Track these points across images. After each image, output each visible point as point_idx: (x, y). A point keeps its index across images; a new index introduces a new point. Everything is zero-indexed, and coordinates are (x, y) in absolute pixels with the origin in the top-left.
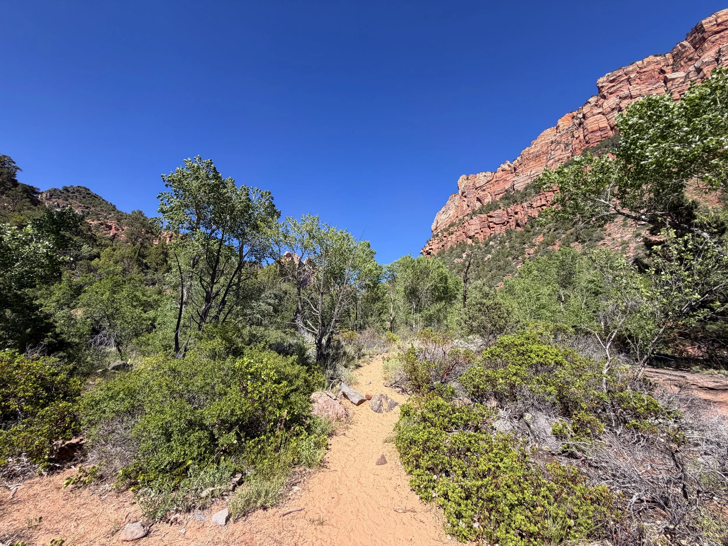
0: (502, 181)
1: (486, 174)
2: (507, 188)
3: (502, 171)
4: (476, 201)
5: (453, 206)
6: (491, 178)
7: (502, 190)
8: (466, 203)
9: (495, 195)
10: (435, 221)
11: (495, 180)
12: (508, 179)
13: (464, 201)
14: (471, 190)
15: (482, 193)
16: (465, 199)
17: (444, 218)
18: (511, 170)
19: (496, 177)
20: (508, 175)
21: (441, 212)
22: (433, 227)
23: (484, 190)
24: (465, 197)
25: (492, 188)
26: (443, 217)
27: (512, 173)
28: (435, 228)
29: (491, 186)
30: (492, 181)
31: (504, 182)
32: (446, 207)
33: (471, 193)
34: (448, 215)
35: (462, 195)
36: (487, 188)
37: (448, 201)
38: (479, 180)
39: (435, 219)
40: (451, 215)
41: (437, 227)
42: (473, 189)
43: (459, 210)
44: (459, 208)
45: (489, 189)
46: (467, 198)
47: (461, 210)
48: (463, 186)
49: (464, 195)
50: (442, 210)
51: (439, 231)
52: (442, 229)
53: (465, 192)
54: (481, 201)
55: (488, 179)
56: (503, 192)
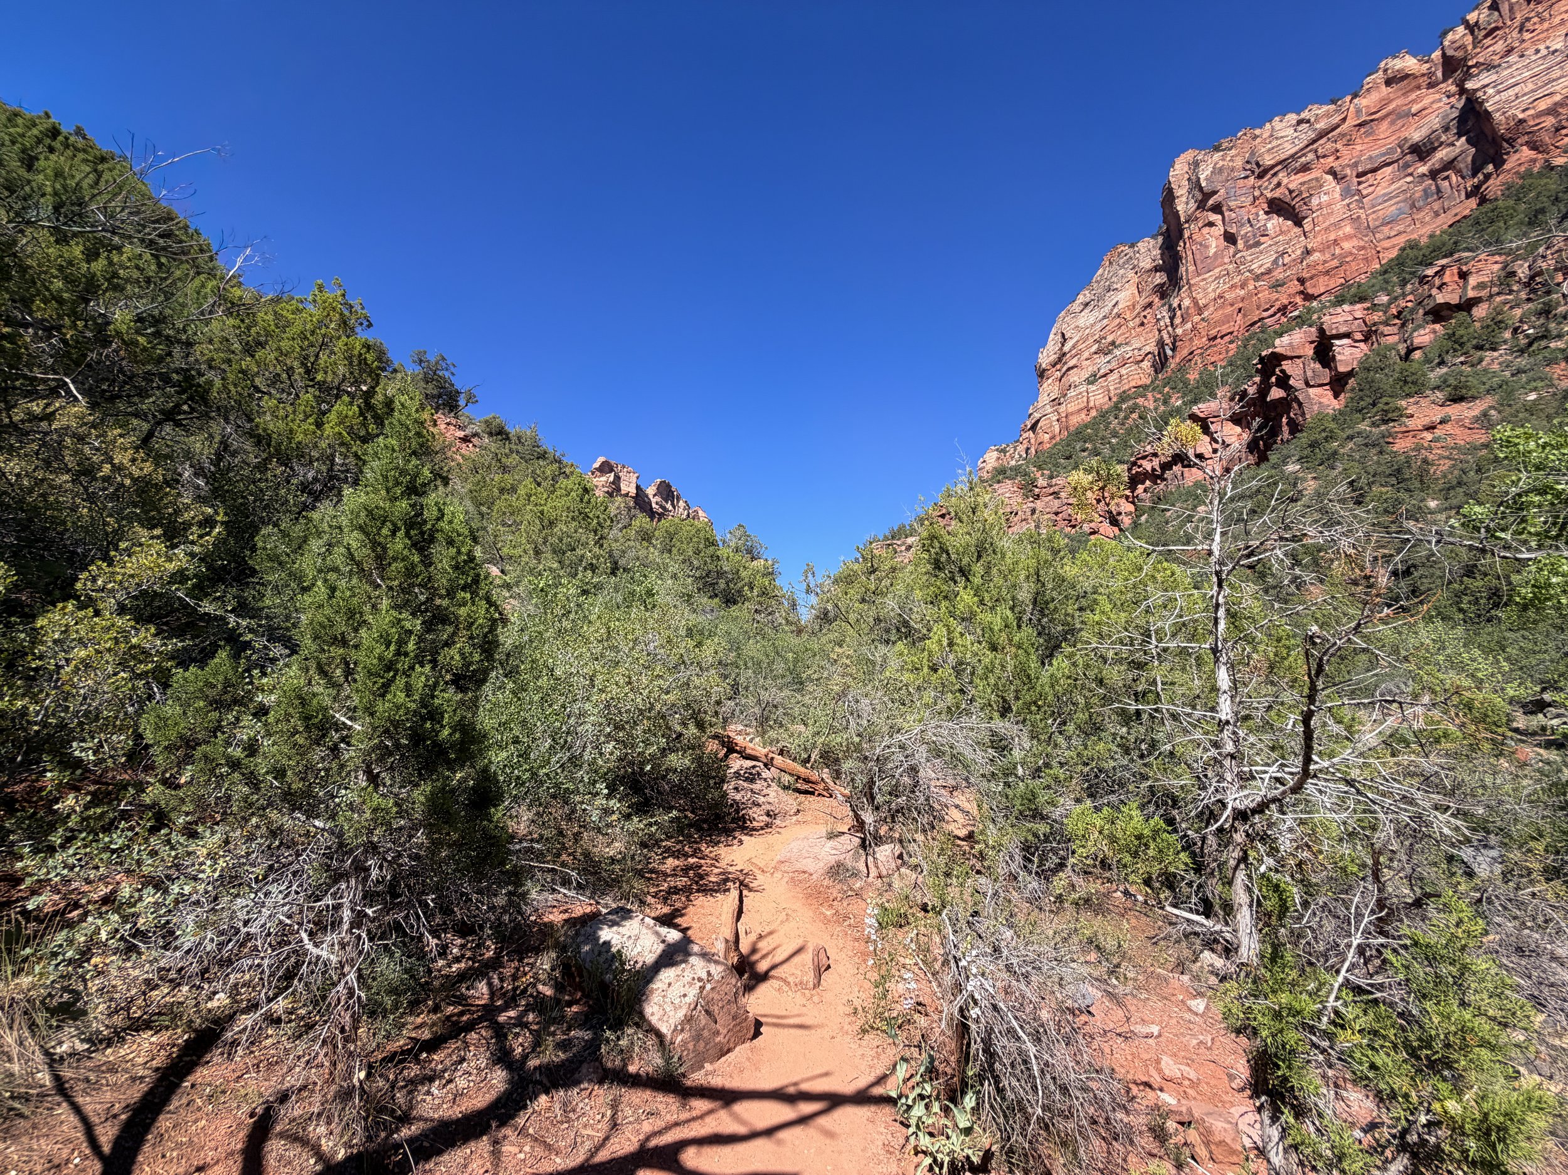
0: (1385, 125)
1: (1305, 115)
2: (1417, 136)
3: (1388, 83)
4: (1262, 216)
5: (1131, 274)
6: (1336, 119)
7: (1391, 151)
8: (1219, 230)
9: (1359, 176)
10: (1053, 340)
11: (1351, 122)
12: (1413, 110)
13: (1211, 224)
14: (1241, 183)
15: (1295, 181)
16: (1212, 217)
17: (1092, 320)
18: (1430, 74)
19: (1358, 111)
20: (1413, 96)
21: (1076, 306)
22: (1045, 357)
23: (1305, 168)
24: (1217, 209)
25: (1344, 151)
26: (1087, 319)
27: (1431, 86)
28: (1053, 358)
29: (1339, 146)
30: (1344, 127)
31: (1400, 123)
32: (1097, 287)
33: (1239, 192)
34: (1106, 310)
35: (1201, 205)
36: (1318, 157)
37: (1100, 271)
38: (1274, 143)
39: (1054, 330)
40: (1120, 306)
41: (1064, 354)
42: (1246, 177)
43: (1190, 258)
44: (1189, 253)
45: (1331, 159)
46: (1222, 214)
47: (1197, 257)
48: (1208, 172)
49: (1211, 202)
50: (1081, 299)
51: (1071, 364)
52: (1086, 355)
53: (1215, 193)
54: (1293, 208)
55: (1321, 125)
56: (1395, 157)
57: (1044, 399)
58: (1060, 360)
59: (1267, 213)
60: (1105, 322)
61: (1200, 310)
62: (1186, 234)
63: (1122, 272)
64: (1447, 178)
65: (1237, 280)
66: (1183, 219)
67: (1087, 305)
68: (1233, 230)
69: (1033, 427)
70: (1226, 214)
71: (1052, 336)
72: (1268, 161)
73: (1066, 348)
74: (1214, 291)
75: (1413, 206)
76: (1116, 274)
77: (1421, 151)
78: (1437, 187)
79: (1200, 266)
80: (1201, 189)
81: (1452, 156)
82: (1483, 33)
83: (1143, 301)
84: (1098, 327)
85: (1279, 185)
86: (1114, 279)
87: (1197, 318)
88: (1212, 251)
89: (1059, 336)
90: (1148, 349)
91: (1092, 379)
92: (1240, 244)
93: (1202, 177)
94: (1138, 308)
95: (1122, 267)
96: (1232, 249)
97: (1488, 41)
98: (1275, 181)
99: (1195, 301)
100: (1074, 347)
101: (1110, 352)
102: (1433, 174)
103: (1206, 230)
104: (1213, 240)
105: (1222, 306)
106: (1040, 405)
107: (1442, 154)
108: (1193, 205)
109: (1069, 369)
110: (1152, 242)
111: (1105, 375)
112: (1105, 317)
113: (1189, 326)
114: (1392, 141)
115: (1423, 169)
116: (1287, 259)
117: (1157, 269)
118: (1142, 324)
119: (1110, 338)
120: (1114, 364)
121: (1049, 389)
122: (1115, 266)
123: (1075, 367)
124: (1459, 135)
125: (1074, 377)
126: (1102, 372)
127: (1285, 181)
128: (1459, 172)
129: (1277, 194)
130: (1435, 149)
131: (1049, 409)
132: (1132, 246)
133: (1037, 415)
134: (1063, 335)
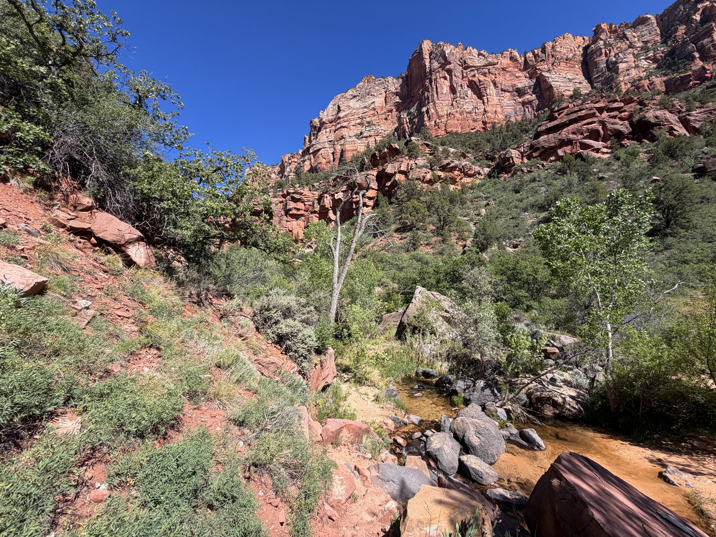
0: (508, 75)
1: (482, 52)
2: (520, 86)
3: (511, 58)
5: (383, 91)
6: (496, 61)
7: (509, 87)
8: (447, 83)
9: (502, 90)
11: (500, 66)
12: (517, 75)
15: (482, 78)
17: (357, 106)
19: (501, 63)
20: (516, 70)
23: (484, 74)
25: (498, 76)
27: (520, 70)
30: (498, 66)
31: (513, 77)
36: (489, 72)
38: (472, 57)
45: (493, 76)
50: (350, 92)
52: (353, 123)
53: (450, 63)
54: (480, 89)
55: (490, 60)
56: (511, 90)
59: (468, 86)
60: (366, 110)
63: (377, 88)
64: (528, 107)
67: (355, 97)
71: (330, 106)
72: (469, 63)
73: (341, 115)
75: (516, 113)
77: (520, 92)
78: (524, 109)
81: (531, 99)
82: (540, 59)
83: (388, 107)
84: (361, 111)
85: (474, 76)
86: (372, 90)
87: (438, 121)
93: (446, 52)
95: (378, 85)
97: (542, 63)
98: (473, 73)
100: (346, 116)
102: (524, 104)
103: (442, 80)
107: (527, 97)
111: (366, 137)
112: (365, 107)
114: (509, 83)
115: (520, 100)
116: (477, 111)
117: (397, 94)
119: (368, 119)
120: (372, 133)
124: (534, 92)
126: (365, 134)
127: (477, 75)
128: (532, 107)
129: (474, 79)
130: (525, 94)
133: (319, 146)
134: (339, 107)
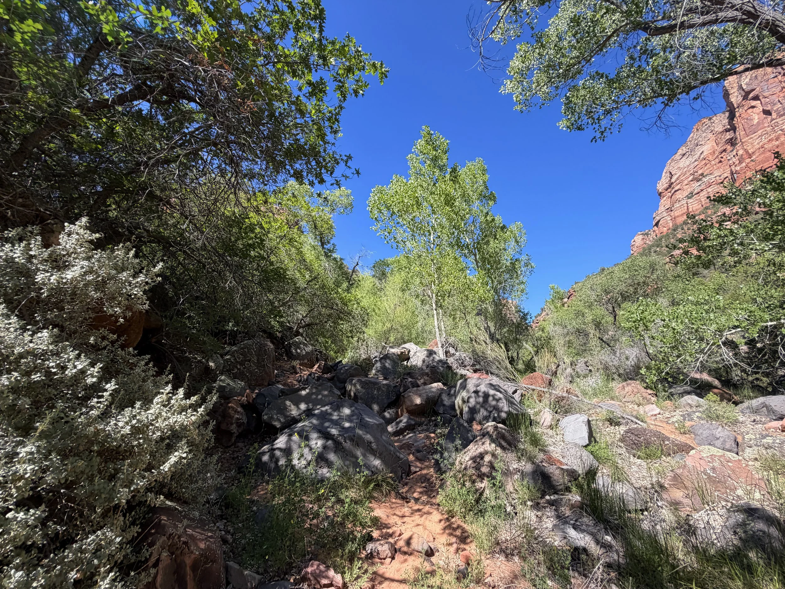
10: (665, 176)
13: (753, 107)
14: (771, 81)
16: (753, 103)
21: (677, 156)
24: (756, 98)
26: (685, 162)
28: (666, 186)
32: (690, 145)
33: (771, 86)
34: (696, 157)
35: (745, 97)
37: (692, 135)
39: (665, 171)
40: (705, 154)
41: (672, 183)
42: (776, 76)
43: (741, 127)
44: (740, 125)
46: (759, 100)
47: (746, 126)
48: (747, 80)
49: (751, 95)
51: (676, 188)
57: (662, 209)
58: (670, 186)
61: (750, 156)
62: (737, 114)
65: (773, 136)
66: (735, 106)
68: (769, 108)
69: (657, 224)
70: (763, 100)
74: (758, 144)
76: (700, 136)
79: (748, 132)
80: (743, 90)
88: (755, 121)
89: (668, 174)
90: (726, 175)
91: (690, 196)
92: (774, 115)
94: (717, 153)
96: (769, 118)
99: (746, 151)
101: (700, 180)
104: (756, 116)
105: (764, 152)
106: (660, 212)
108: (740, 98)
109: (676, 191)
110: (723, 116)
113: (744, 164)
118: (721, 162)
121: (664, 203)
122: (700, 132)
123: (678, 190)
125: (679, 195)
131: (665, 214)
132: (710, 119)
